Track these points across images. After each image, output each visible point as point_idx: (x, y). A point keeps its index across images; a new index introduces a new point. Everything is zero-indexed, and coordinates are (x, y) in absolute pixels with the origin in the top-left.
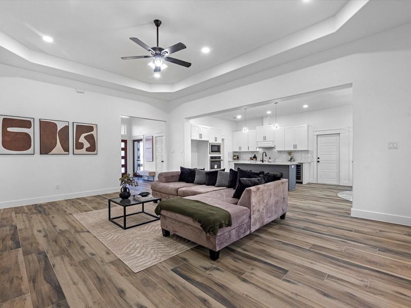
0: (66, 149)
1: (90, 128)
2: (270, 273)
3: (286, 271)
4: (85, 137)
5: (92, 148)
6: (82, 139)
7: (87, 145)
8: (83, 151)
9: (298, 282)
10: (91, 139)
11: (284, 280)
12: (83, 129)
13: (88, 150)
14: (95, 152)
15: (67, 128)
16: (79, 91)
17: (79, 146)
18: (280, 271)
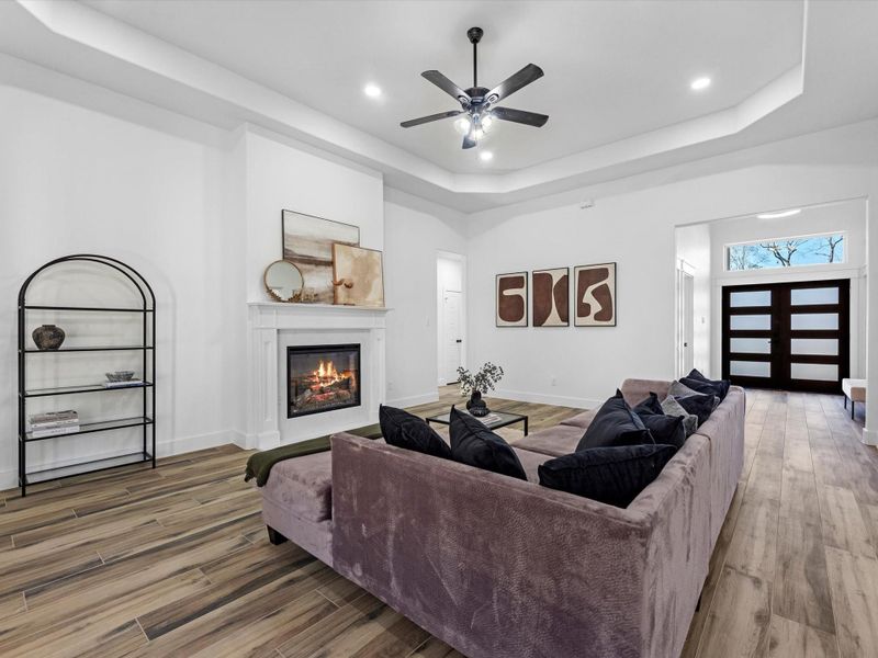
0: (565, 318)
1: (603, 273)
2: (174, 607)
3: (153, 634)
4: (593, 293)
5: (606, 314)
6: (588, 298)
7: (596, 307)
8: (590, 319)
9: (102, 645)
10: (603, 295)
11: (134, 622)
12: (591, 276)
13: (597, 317)
14: (612, 322)
15: (566, 279)
16: (585, 204)
17: (584, 310)
18: (164, 624)
